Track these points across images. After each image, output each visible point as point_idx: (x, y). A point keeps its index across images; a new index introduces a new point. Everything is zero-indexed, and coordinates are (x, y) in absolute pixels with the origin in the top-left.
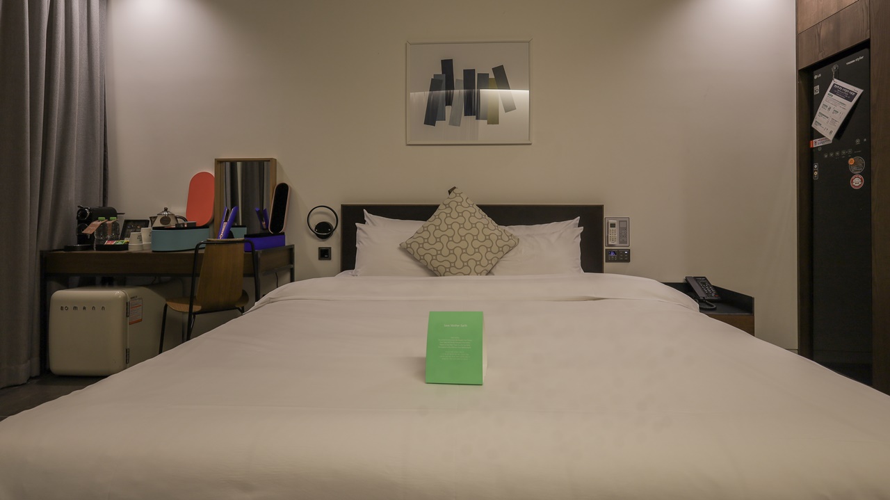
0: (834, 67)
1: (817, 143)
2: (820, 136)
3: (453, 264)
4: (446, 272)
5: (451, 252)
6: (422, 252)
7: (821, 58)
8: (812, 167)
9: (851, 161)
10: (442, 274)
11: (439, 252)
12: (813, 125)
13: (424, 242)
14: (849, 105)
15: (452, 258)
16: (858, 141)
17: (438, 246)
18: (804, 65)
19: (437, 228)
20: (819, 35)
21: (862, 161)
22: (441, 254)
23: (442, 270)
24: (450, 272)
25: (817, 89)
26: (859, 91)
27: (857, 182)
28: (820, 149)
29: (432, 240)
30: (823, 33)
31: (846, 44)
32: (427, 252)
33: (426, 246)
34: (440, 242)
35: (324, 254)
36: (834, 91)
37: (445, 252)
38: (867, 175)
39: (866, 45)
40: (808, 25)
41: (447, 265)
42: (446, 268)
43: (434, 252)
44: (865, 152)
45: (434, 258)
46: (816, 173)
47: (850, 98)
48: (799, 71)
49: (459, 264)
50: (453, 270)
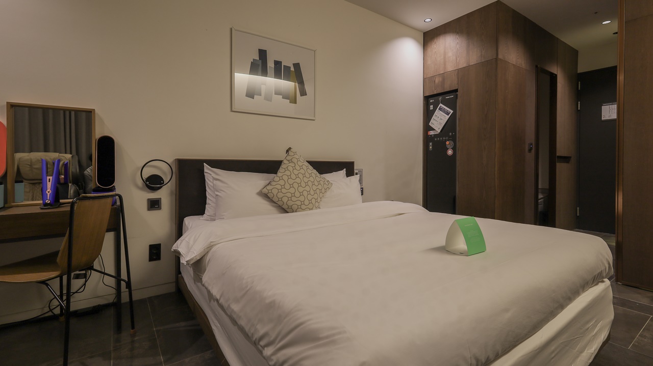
0: (440, 98)
1: (431, 133)
2: (434, 130)
3: (303, 203)
4: (298, 208)
5: (301, 194)
6: (280, 195)
7: (435, 93)
8: (429, 144)
9: (447, 143)
10: (295, 210)
11: (293, 195)
12: (430, 124)
13: (282, 188)
14: (448, 117)
15: (302, 198)
16: (450, 134)
17: (292, 190)
18: (427, 94)
19: (289, 177)
20: (435, 82)
21: (452, 143)
22: (294, 196)
23: (295, 207)
24: (301, 208)
25: (432, 107)
26: (452, 112)
27: (450, 152)
28: (433, 136)
29: (287, 186)
30: (437, 81)
31: (447, 89)
32: (284, 195)
33: (284, 190)
34: (293, 187)
35: (154, 205)
36: (440, 109)
37: (297, 194)
38: (454, 149)
39: (456, 91)
40: (429, 76)
41: (299, 203)
42: (298, 206)
43: (289, 195)
44: (454, 139)
45: (290, 199)
46: (431, 147)
47: (448, 114)
48: (425, 97)
49: (307, 202)
50: (303, 207)
